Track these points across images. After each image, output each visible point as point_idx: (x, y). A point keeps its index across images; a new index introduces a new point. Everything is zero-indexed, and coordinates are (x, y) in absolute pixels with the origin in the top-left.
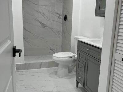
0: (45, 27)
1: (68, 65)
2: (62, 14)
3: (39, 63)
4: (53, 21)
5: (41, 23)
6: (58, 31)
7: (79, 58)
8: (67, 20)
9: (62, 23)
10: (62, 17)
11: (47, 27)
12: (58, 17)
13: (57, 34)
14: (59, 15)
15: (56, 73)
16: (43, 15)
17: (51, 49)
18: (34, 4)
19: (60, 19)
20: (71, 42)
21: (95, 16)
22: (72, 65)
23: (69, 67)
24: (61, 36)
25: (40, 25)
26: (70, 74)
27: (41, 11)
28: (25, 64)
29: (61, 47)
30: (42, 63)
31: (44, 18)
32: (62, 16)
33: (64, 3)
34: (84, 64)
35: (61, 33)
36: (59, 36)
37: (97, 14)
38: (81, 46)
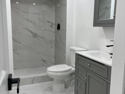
0: (37, 37)
1: (64, 80)
2: (54, 23)
3: (31, 78)
4: (45, 30)
5: (31, 32)
6: (51, 41)
7: (78, 73)
8: (60, 29)
9: (55, 33)
10: (54, 26)
11: (39, 36)
12: (51, 26)
13: (50, 44)
14: (51, 23)
15: (51, 89)
16: (34, 24)
17: (43, 60)
18: (24, 12)
20: (65, 53)
21: (94, 26)
22: (68, 79)
23: (65, 82)
24: (54, 47)
25: (31, 35)
26: (67, 90)
27: (32, 20)
29: (54, 58)
30: (34, 77)
31: (36, 27)
33: (56, 11)
34: (85, 81)
35: (54, 43)
36: (52, 46)
37: (95, 24)
38: (79, 60)
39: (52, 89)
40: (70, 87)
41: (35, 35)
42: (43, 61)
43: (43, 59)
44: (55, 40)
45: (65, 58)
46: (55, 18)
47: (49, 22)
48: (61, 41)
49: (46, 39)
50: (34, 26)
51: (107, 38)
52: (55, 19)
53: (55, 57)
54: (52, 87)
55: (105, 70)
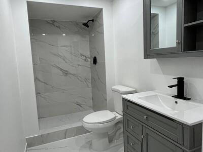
0: (68, 75)
1: (107, 133)
2: (89, 56)
3: (63, 131)
4: (79, 65)
5: (61, 70)
6: (86, 79)
8: (97, 63)
9: (91, 68)
10: (89, 60)
11: (70, 74)
12: (85, 60)
13: (85, 83)
16: (64, 60)
18: (50, 45)
19: (87, 62)
21: (144, 58)
22: (113, 131)
23: (108, 135)
24: (90, 85)
25: (61, 73)
27: (60, 54)
28: (41, 136)
30: (67, 130)
31: (66, 63)
32: (90, 58)
33: (90, 41)
35: (90, 81)
36: (88, 85)
37: (147, 56)
38: (129, 108)
39: (91, 145)
40: (116, 141)
41: (66, 73)
42: (77, 104)
43: (77, 102)
44: (92, 77)
45: (106, 100)
46: (90, 50)
47: (83, 56)
48: (99, 78)
49: (80, 77)
50: (64, 62)
51: (164, 74)
52: (90, 52)
53: (93, 99)
54: (91, 141)
55: (176, 129)
